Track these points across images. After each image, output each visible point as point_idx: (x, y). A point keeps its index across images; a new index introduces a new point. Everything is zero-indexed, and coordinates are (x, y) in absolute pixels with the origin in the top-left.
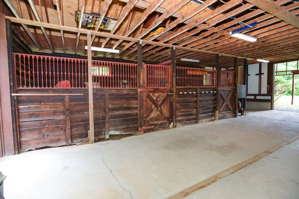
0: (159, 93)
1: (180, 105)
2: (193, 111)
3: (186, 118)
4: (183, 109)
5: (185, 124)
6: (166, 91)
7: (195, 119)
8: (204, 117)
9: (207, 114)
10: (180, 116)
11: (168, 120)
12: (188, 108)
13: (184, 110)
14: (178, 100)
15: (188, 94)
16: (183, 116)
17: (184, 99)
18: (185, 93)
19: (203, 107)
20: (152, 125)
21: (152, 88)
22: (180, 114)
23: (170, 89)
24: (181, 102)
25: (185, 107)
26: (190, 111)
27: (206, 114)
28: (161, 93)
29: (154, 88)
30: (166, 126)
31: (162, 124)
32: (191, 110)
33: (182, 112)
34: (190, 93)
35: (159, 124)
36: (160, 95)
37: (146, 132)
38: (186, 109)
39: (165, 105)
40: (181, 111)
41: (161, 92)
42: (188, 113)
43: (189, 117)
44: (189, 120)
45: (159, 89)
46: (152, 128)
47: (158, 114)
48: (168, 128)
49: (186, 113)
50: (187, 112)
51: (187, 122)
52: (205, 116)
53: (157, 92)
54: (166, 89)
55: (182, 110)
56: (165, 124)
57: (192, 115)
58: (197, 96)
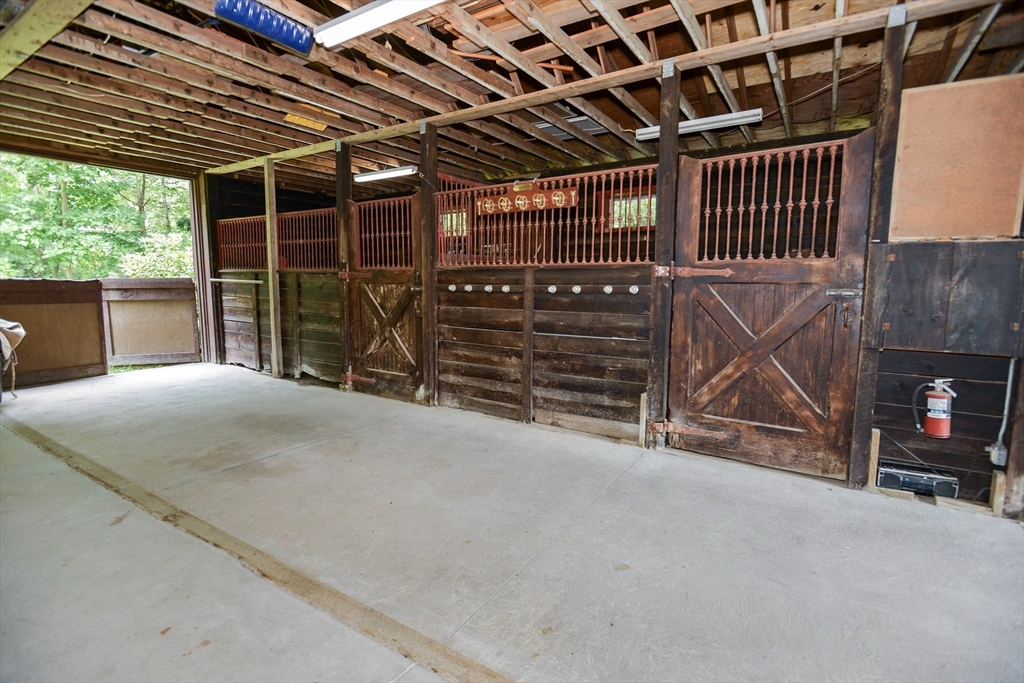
0: (390, 284)
1: (455, 333)
2: (502, 364)
3: (476, 383)
4: (464, 346)
5: (471, 406)
6: (405, 280)
7: (516, 400)
8: (560, 403)
9: (580, 395)
10: (454, 370)
11: (412, 373)
12: (482, 349)
13: (467, 353)
14: (447, 312)
15: (479, 292)
16: (463, 375)
17: (470, 312)
18: (469, 288)
19: (560, 357)
20: (371, 375)
21: (369, 271)
22: (453, 365)
23: (415, 272)
24: (456, 322)
25: (473, 340)
26: (494, 363)
27: (579, 397)
28: (394, 286)
29: (373, 271)
30: (405, 391)
31: (393, 381)
32: (496, 359)
33: (458, 358)
34: (489, 288)
35: (388, 377)
36: (392, 290)
37: (359, 391)
38: (474, 348)
39: (404, 325)
40: (456, 355)
41: (394, 283)
42: (482, 368)
43: (487, 385)
44: (487, 394)
45: (386, 271)
46: (371, 385)
47: (387, 346)
48: (410, 398)
49: (476, 365)
50: (478, 362)
51: (481, 400)
52: (569, 403)
53: (382, 284)
54: (404, 271)
55: (460, 353)
56: (404, 384)
57: (501, 380)
58: (520, 304)
